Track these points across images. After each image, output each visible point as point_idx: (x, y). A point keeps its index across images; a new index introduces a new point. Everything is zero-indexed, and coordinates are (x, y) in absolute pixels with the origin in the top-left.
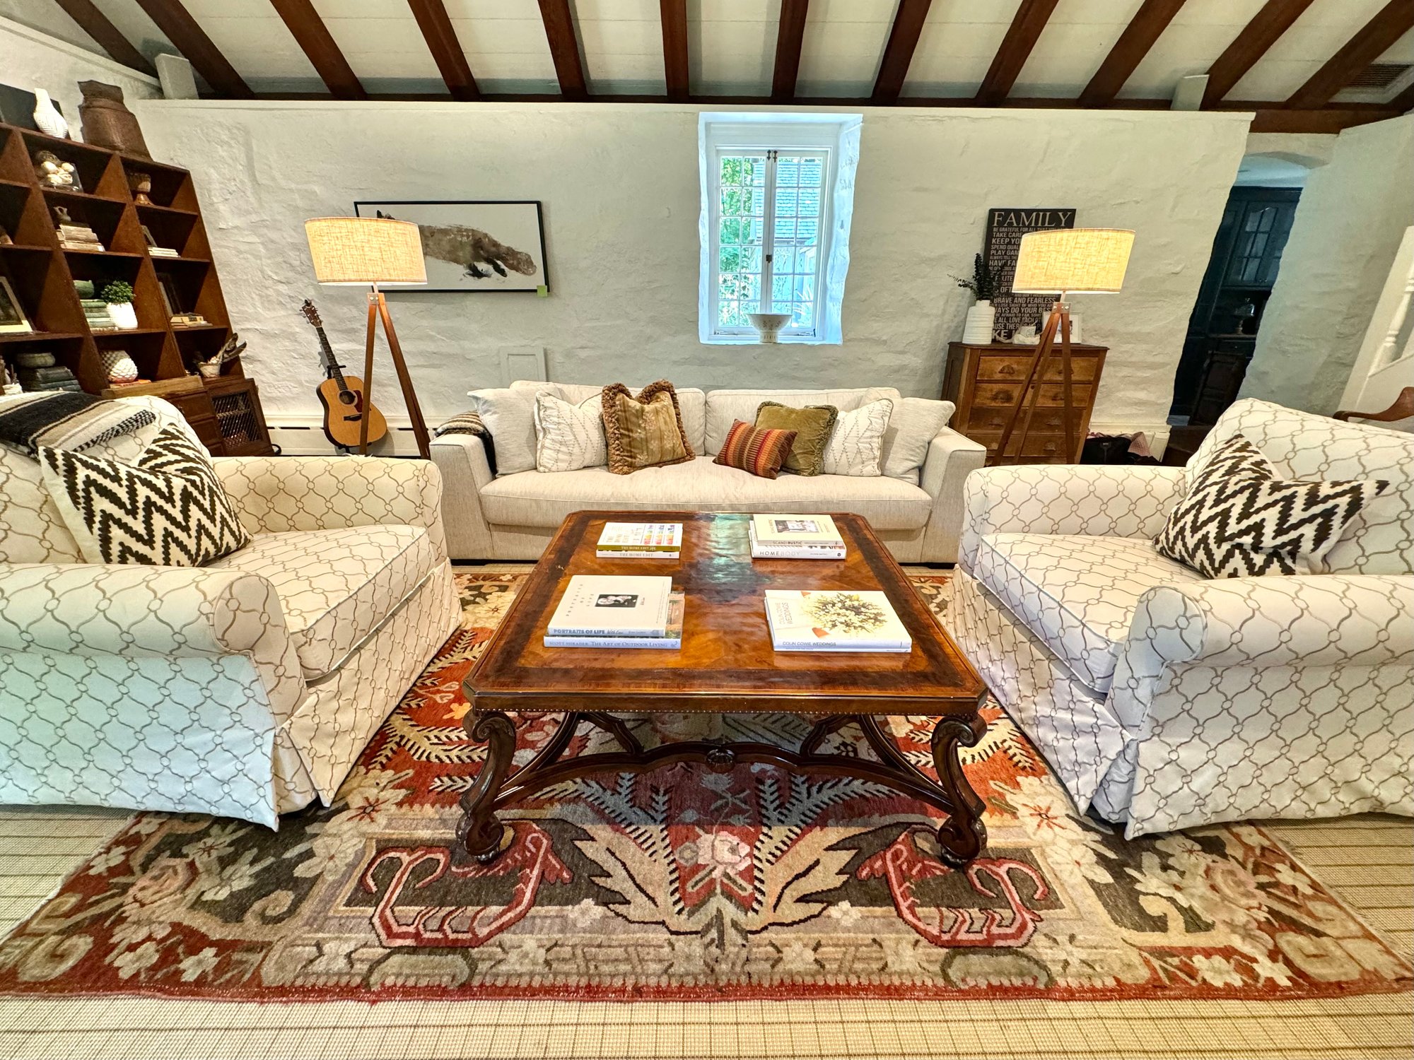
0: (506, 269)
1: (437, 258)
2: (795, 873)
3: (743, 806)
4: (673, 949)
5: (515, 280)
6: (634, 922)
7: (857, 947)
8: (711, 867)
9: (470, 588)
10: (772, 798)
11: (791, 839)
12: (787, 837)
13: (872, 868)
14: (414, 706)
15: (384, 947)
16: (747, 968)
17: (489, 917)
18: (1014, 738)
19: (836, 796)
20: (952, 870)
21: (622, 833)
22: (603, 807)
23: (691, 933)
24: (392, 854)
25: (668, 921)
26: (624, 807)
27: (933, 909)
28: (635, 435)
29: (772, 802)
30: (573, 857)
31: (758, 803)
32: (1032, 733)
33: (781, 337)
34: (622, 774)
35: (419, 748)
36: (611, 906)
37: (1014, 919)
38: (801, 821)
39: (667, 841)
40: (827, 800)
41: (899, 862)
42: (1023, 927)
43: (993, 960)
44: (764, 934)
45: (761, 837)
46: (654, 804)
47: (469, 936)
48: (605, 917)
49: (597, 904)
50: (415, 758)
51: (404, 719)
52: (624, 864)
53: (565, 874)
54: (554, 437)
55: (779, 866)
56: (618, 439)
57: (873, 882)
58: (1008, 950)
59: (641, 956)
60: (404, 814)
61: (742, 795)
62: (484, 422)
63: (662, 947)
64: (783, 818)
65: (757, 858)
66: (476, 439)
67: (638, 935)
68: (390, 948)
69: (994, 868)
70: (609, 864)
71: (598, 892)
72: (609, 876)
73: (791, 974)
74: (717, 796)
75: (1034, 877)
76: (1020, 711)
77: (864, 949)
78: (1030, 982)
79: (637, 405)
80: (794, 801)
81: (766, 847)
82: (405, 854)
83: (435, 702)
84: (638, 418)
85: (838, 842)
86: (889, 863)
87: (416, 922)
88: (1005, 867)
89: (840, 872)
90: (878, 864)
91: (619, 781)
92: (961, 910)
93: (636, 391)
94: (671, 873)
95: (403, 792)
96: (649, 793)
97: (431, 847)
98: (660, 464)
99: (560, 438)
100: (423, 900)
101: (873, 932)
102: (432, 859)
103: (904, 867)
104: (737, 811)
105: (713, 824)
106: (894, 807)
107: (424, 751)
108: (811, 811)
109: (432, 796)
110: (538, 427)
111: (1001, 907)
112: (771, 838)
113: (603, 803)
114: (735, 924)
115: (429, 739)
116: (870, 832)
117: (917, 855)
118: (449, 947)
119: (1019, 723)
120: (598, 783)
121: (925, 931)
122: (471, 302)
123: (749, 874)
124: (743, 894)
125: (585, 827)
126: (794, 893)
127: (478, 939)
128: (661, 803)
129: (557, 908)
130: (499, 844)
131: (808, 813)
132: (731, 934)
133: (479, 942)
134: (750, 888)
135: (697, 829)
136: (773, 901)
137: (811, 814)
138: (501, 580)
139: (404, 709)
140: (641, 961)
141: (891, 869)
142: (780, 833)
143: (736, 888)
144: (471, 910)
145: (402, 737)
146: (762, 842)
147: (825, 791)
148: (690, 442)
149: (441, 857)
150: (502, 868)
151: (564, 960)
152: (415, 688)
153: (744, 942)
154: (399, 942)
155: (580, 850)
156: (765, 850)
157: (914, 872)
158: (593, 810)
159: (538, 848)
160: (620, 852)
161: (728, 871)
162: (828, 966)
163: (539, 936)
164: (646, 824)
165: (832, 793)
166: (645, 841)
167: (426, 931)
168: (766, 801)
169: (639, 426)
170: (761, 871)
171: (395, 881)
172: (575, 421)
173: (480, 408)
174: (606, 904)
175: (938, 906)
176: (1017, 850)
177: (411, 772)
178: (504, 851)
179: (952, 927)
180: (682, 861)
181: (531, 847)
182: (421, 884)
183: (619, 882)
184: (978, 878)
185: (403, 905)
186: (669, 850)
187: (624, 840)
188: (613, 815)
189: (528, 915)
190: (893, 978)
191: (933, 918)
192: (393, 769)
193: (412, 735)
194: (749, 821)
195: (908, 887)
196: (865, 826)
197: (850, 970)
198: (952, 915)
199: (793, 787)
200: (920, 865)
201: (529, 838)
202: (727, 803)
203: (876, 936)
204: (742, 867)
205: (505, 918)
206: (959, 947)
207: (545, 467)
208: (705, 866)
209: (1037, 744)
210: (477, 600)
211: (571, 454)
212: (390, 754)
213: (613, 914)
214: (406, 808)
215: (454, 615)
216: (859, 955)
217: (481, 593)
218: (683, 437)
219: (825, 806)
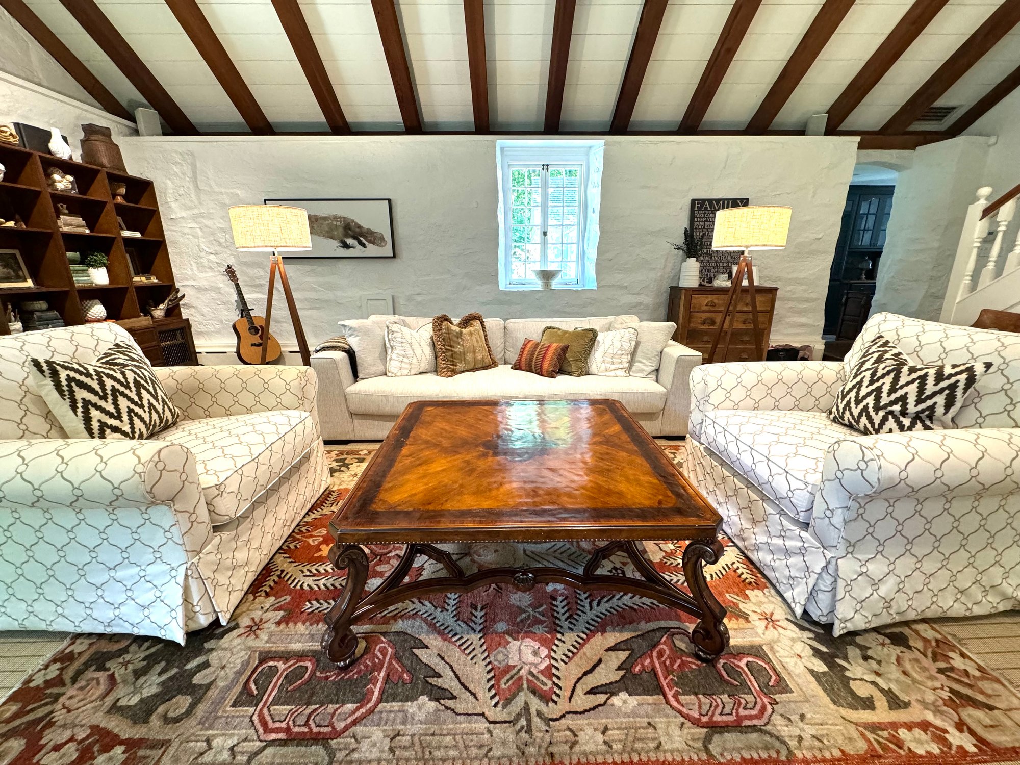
0: (366, 243)
1: (319, 236)
2: (584, 670)
3: (541, 618)
4: (492, 736)
5: (372, 250)
6: (460, 714)
7: (636, 729)
8: (519, 667)
9: (337, 461)
10: (563, 611)
11: (579, 643)
12: (576, 641)
13: (642, 665)
14: (292, 547)
15: (261, 741)
16: (551, 749)
17: (345, 714)
18: (740, 561)
19: (611, 608)
20: (704, 665)
21: (449, 642)
22: (435, 621)
23: (505, 722)
24: (271, 663)
25: (487, 713)
26: (451, 621)
27: (693, 697)
28: (456, 350)
29: (563, 614)
30: (412, 662)
31: (553, 615)
32: (754, 556)
33: (555, 284)
34: (449, 595)
35: (295, 579)
36: (442, 701)
37: (756, 703)
38: (586, 628)
39: (484, 647)
40: (604, 611)
41: (663, 659)
42: (763, 709)
43: (743, 737)
44: (563, 721)
45: (557, 642)
46: (474, 618)
47: (330, 729)
48: (437, 710)
49: (430, 700)
50: (292, 586)
51: (285, 558)
52: (451, 667)
53: (405, 675)
54: (399, 353)
55: (571, 665)
56: (444, 353)
57: (644, 675)
58: (754, 728)
59: (467, 743)
60: (281, 631)
61: (540, 610)
62: (349, 342)
63: (483, 734)
64: (572, 626)
65: (554, 659)
66: (344, 354)
67: (464, 725)
68: (266, 741)
69: (736, 662)
70: (440, 667)
71: (432, 690)
72: (440, 676)
73: (585, 754)
74: (522, 610)
75: (767, 668)
76: (744, 540)
77: (642, 730)
78: (774, 755)
79: (458, 329)
80: (580, 613)
81: (561, 651)
82: (281, 663)
83: (309, 544)
84: (458, 338)
85: (616, 644)
86: (656, 661)
87: (287, 719)
88: (744, 661)
89: (619, 668)
90: (647, 661)
91: (447, 601)
92: (714, 697)
93: (456, 321)
94: (488, 672)
95: (282, 613)
96: (470, 609)
97: (301, 657)
98: (474, 370)
99: (403, 353)
100: (294, 701)
101: (648, 717)
102: (301, 666)
103: (668, 663)
104: (537, 622)
105: (518, 633)
106: (656, 616)
107: (299, 581)
108: (593, 620)
109: (304, 616)
110: (388, 345)
111: (745, 693)
112: (564, 642)
113: (434, 618)
114: (539, 714)
115: (303, 572)
116: (638, 636)
117: (677, 652)
118: (312, 739)
119: (743, 549)
120: (431, 603)
121: (688, 715)
122: (341, 264)
123: (548, 672)
124: (545, 688)
125: (421, 637)
126: (584, 687)
127: (337, 732)
128: (479, 617)
129: (400, 704)
130: (354, 653)
131: (591, 622)
132: (536, 720)
133: (336, 734)
134: (549, 683)
135: (507, 637)
136: (568, 693)
137: (593, 623)
138: (360, 455)
139: (284, 550)
140: (466, 747)
141: (657, 665)
142: (570, 638)
143: (538, 684)
144: (331, 708)
145: (282, 571)
146: (557, 646)
147: (602, 604)
148: (495, 355)
149: (309, 664)
150: (356, 673)
151: (405, 747)
152: (293, 534)
153: (547, 728)
154: (273, 736)
155: (417, 656)
156: (560, 652)
157: (675, 667)
158: (427, 624)
159: (384, 655)
160: (448, 657)
161: (532, 670)
162: (614, 746)
163: (385, 728)
164: (468, 634)
165: (608, 606)
166: (467, 647)
167: (295, 726)
168: (558, 613)
169: (459, 344)
170: (557, 669)
171: (272, 685)
172: (413, 341)
173: (346, 333)
174: (437, 700)
175: (696, 694)
176: (752, 647)
177: (288, 598)
178: (358, 659)
179: (708, 711)
180: (496, 663)
181: (379, 654)
182: (292, 687)
183: (448, 681)
184: (725, 670)
185: (277, 705)
186: (486, 654)
187: (452, 647)
188: (442, 628)
189: (376, 710)
190: (667, 755)
191: (694, 704)
192: (274, 596)
193: (290, 569)
194: (546, 629)
195: (672, 679)
196: (635, 631)
197: (632, 749)
198: (707, 701)
199: (579, 602)
200: (679, 661)
201: (378, 647)
202: (529, 616)
203: (650, 720)
204: (543, 666)
205: (358, 714)
206: (716, 727)
207: (392, 373)
208: (514, 667)
209: (758, 565)
210: (342, 469)
211: (411, 364)
212: (272, 584)
213: (443, 708)
214: (283, 626)
215: (325, 479)
216: (638, 736)
217: (344, 463)
218: (489, 351)
219: (603, 616)
